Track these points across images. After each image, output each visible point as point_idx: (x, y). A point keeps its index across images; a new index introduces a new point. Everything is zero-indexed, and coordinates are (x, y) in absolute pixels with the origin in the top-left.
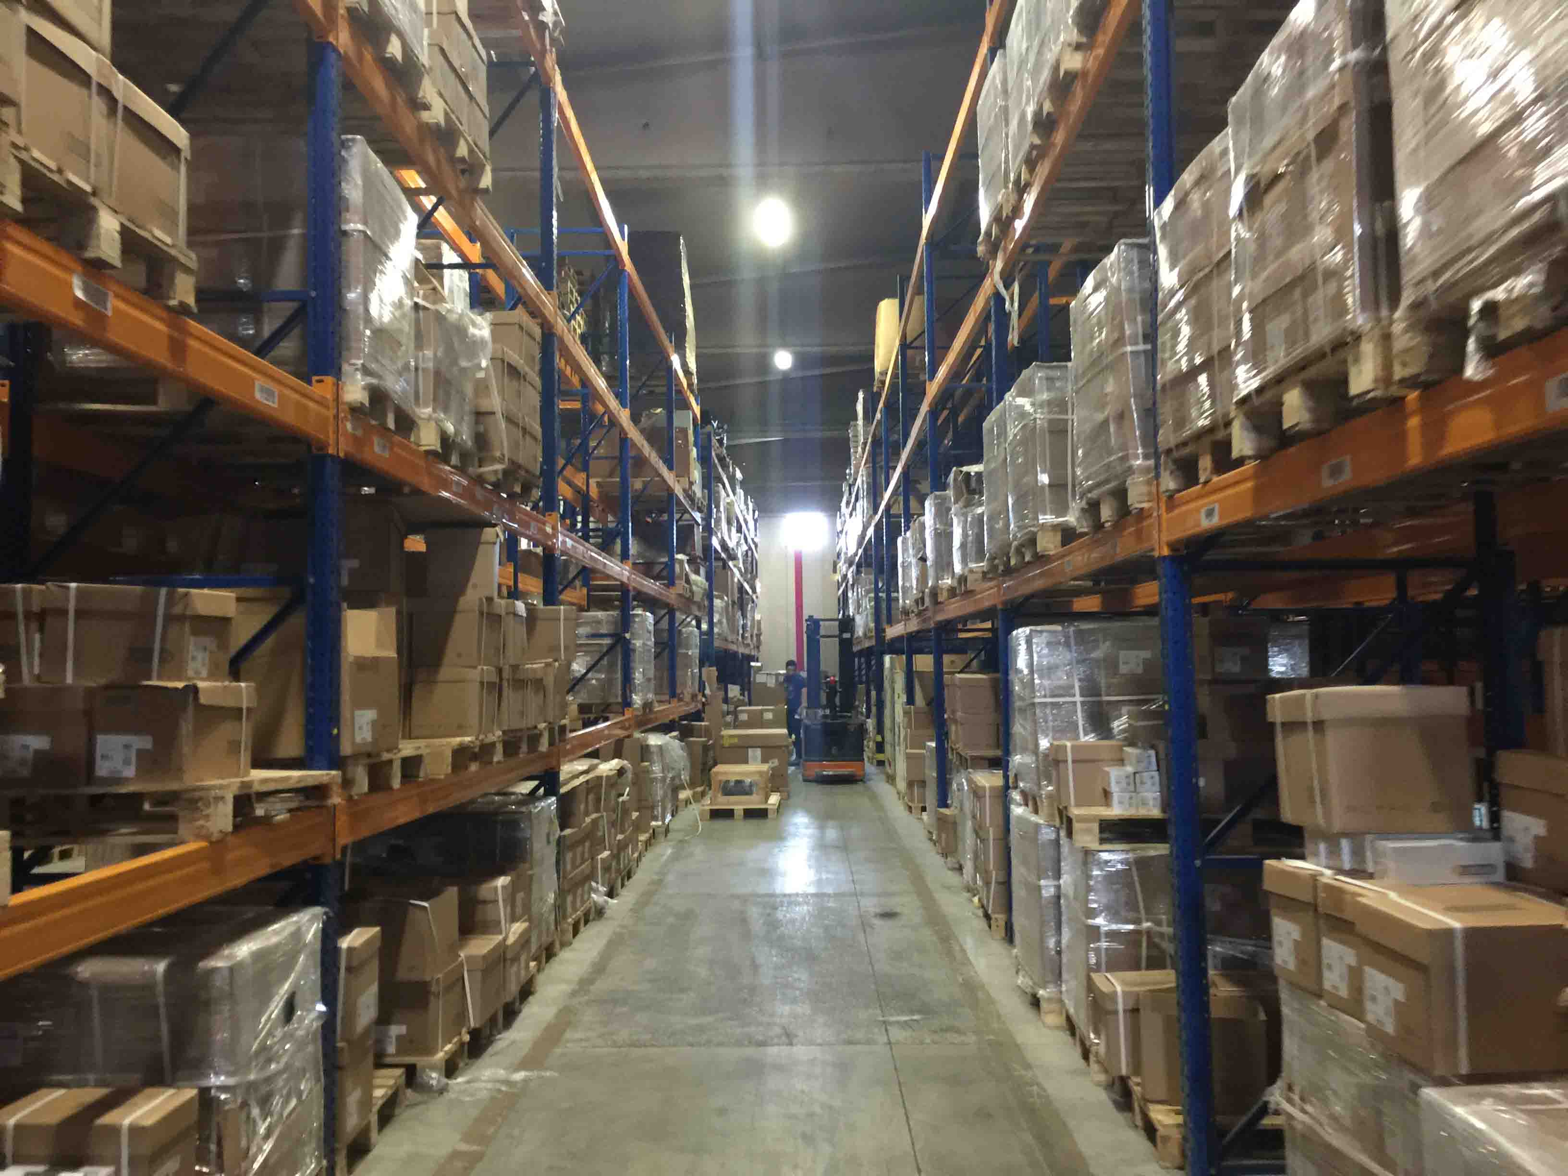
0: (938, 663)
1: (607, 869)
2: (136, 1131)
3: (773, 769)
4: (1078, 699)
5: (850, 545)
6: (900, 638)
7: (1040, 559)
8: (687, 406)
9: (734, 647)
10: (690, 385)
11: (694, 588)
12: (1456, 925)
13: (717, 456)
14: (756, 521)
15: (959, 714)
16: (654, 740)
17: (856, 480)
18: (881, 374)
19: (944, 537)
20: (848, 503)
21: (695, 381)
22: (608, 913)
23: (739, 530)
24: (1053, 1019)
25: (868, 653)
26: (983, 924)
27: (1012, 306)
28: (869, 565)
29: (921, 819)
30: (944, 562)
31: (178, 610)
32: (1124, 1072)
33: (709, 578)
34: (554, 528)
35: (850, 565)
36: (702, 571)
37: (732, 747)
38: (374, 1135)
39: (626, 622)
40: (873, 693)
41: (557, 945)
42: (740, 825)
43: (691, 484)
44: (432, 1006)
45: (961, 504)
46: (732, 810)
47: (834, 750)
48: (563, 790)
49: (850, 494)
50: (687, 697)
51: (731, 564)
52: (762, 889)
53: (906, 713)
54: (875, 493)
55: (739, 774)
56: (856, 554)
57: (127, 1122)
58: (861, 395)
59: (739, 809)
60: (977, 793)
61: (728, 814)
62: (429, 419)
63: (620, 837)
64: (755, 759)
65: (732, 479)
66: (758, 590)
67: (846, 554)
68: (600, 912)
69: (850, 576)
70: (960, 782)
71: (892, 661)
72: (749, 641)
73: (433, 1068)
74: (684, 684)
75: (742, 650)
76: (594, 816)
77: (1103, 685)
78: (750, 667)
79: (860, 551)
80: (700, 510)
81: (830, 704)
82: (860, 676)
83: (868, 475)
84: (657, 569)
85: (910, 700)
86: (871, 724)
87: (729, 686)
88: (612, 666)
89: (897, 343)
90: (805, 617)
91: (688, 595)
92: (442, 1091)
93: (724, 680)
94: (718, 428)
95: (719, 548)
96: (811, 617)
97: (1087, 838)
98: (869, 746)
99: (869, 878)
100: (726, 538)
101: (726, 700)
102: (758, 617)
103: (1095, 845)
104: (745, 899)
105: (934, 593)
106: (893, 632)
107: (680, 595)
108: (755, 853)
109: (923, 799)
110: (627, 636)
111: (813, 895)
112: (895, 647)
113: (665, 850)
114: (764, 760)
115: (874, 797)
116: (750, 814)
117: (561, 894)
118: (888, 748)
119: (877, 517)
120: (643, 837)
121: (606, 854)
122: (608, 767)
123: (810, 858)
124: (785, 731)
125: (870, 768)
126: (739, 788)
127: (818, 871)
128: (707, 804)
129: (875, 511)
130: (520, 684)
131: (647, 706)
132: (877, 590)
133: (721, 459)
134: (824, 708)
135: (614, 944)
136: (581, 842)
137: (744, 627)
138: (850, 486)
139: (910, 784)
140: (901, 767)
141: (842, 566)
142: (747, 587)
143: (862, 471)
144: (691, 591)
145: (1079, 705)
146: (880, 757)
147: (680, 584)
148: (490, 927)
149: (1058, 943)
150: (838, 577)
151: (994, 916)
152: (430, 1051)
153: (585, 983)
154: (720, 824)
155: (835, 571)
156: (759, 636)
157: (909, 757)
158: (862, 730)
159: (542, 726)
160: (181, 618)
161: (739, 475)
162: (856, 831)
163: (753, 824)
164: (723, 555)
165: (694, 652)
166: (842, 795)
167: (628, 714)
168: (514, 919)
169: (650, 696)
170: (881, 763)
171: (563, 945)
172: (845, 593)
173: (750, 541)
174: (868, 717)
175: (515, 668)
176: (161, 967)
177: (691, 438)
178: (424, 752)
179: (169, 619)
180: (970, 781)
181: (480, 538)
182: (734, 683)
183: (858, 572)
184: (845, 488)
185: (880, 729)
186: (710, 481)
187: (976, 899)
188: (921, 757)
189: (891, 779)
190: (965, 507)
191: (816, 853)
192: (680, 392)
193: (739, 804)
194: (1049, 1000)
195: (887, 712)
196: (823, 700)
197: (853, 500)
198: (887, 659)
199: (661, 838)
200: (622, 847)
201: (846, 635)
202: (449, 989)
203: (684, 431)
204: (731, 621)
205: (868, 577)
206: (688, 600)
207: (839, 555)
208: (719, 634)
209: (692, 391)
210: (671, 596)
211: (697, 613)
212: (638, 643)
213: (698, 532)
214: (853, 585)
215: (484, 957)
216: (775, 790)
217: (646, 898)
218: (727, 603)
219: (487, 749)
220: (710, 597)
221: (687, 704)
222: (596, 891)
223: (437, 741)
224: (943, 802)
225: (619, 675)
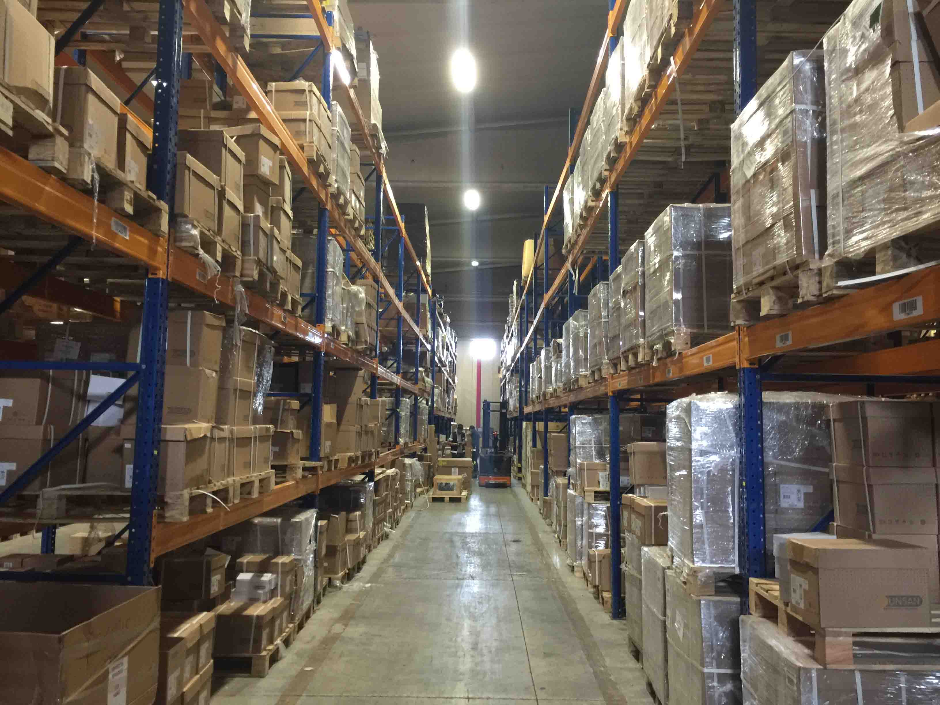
0: (546, 427)
1: (390, 517)
2: (283, 564)
3: (465, 478)
4: (593, 445)
5: (508, 359)
6: (530, 414)
7: (581, 388)
8: (425, 291)
9: (443, 414)
10: (428, 281)
11: (427, 384)
12: (653, 505)
13: (439, 313)
14: (456, 343)
15: (552, 452)
16: (407, 461)
17: (512, 325)
18: (525, 277)
19: (548, 368)
20: (507, 336)
21: (430, 279)
22: (391, 536)
23: (448, 349)
24: (579, 574)
25: (515, 419)
26: (558, 544)
27: (576, 278)
28: (517, 372)
29: (537, 504)
30: (548, 380)
31: (286, 407)
32: (597, 584)
33: (433, 379)
34: (377, 365)
35: (507, 371)
36: (430, 375)
37: (443, 466)
38: (322, 598)
39: (397, 403)
40: (517, 441)
41: (372, 547)
42: (447, 505)
43: (427, 331)
44: (338, 556)
45: (555, 357)
46: (444, 498)
47: (495, 470)
48: (376, 479)
49: (509, 332)
50: (422, 441)
51: (443, 369)
52: (460, 530)
53: (532, 452)
54: (521, 336)
55: (447, 480)
56: (511, 365)
57: (280, 561)
58: (515, 283)
59: (447, 497)
60: (557, 486)
61: (442, 500)
62: (345, 331)
63: (395, 504)
64: (455, 472)
65: (445, 324)
66: (456, 381)
67: (506, 363)
68: (386, 536)
69: (507, 376)
70: (552, 484)
71: (526, 424)
72: (450, 411)
73: (338, 579)
74: (421, 434)
75: (447, 416)
76: (386, 493)
77: (603, 440)
78: (451, 425)
79: (513, 364)
80: (430, 344)
81: (495, 447)
82: (511, 432)
83: (518, 325)
84: (409, 376)
85: (534, 445)
86: (515, 458)
87: (440, 435)
88: (389, 425)
89: (533, 266)
90: (482, 400)
91: (424, 388)
92: (340, 588)
93: (438, 432)
94: (440, 298)
95: (437, 361)
96: (485, 401)
97: (590, 498)
98: (514, 470)
99: (510, 528)
100: (442, 356)
101: (439, 443)
102: (455, 397)
103: (592, 501)
104: (452, 534)
105: (544, 395)
106: (528, 409)
107: (420, 389)
108: (457, 516)
109: (538, 495)
110: (398, 410)
111: (483, 533)
112: (528, 417)
113: (411, 514)
114: (459, 474)
115: (515, 496)
116: (452, 500)
117: (374, 524)
118: (523, 470)
119: (522, 349)
120: (402, 507)
121: (390, 510)
122: (391, 472)
123: (481, 519)
124: (470, 459)
125: (514, 481)
126: (447, 487)
127: (486, 524)
128: (431, 494)
129: (521, 346)
130: (367, 432)
131: (406, 444)
132: (521, 387)
133: (441, 315)
134: (491, 448)
135: (395, 548)
136: (381, 503)
137: (449, 403)
138: (509, 327)
139: (533, 487)
140: (529, 479)
141: (503, 371)
142: (450, 380)
143: (515, 323)
144: (425, 387)
145: (593, 448)
146: (520, 475)
147: (420, 383)
148: (355, 531)
149: (582, 544)
150: (501, 376)
151: (562, 540)
152: (337, 573)
153: (386, 560)
154: (438, 504)
155: (499, 372)
156: (455, 407)
157: (532, 473)
158: (510, 459)
159: (373, 450)
160: (287, 410)
161: (448, 320)
162: (504, 509)
163: (453, 505)
164: (439, 365)
165: (425, 417)
166: (498, 493)
167: (398, 448)
168: (361, 530)
169: (407, 439)
170: (520, 479)
171: (375, 547)
172: (504, 385)
173: (453, 354)
174: (514, 454)
175: (366, 426)
176: (279, 520)
177: (428, 309)
178: (340, 458)
179: (284, 410)
180: (555, 482)
181: (357, 374)
182: (443, 434)
183: (512, 375)
184: (506, 327)
185: (520, 460)
186: (435, 325)
187: (556, 535)
188: (537, 474)
189: (524, 486)
190: (557, 358)
191: (485, 517)
192: (423, 284)
193: (447, 495)
194: (578, 566)
195: (523, 451)
196: (491, 444)
197: (510, 335)
198: (524, 423)
199: (409, 509)
200: (395, 509)
201: (504, 411)
202: (343, 550)
203: (424, 305)
204: (443, 400)
205: (516, 378)
206: (423, 391)
207: (502, 363)
208: (437, 408)
209: (428, 284)
210: (416, 389)
211: (427, 397)
212: (403, 414)
213: (429, 355)
214: (509, 382)
215: (354, 540)
216: (465, 489)
217: (406, 533)
218: (441, 391)
219: (357, 458)
220: (433, 388)
221: (421, 444)
222: (386, 526)
223: (343, 454)
224: (546, 495)
225: (393, 429)
